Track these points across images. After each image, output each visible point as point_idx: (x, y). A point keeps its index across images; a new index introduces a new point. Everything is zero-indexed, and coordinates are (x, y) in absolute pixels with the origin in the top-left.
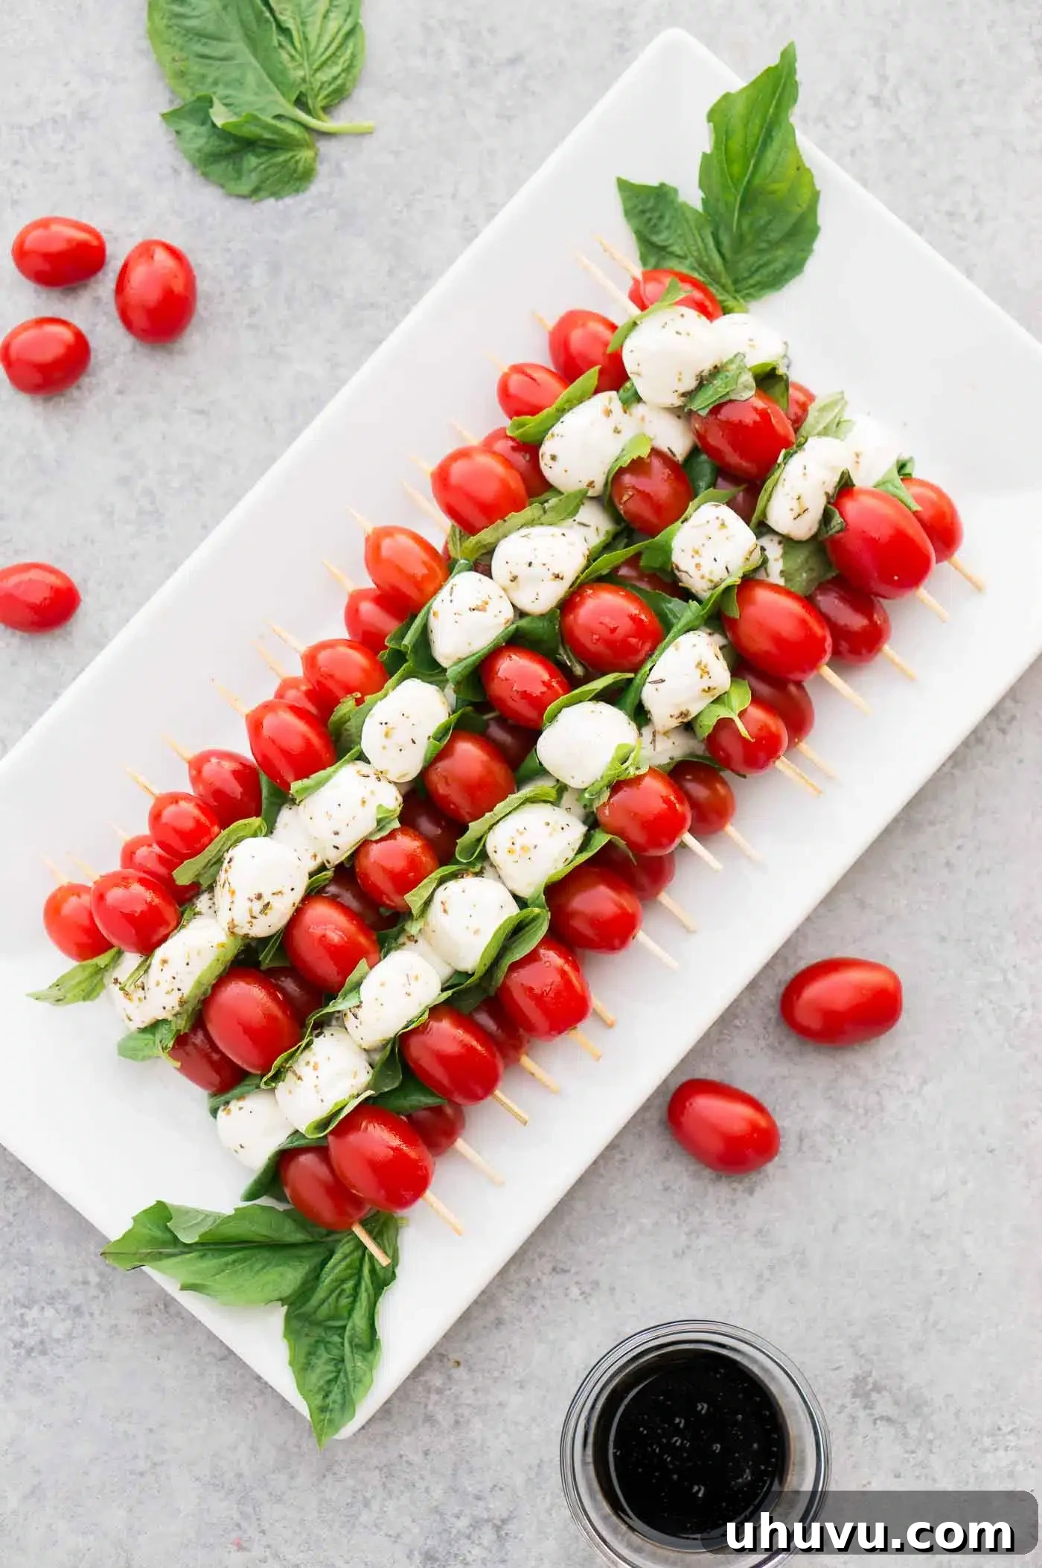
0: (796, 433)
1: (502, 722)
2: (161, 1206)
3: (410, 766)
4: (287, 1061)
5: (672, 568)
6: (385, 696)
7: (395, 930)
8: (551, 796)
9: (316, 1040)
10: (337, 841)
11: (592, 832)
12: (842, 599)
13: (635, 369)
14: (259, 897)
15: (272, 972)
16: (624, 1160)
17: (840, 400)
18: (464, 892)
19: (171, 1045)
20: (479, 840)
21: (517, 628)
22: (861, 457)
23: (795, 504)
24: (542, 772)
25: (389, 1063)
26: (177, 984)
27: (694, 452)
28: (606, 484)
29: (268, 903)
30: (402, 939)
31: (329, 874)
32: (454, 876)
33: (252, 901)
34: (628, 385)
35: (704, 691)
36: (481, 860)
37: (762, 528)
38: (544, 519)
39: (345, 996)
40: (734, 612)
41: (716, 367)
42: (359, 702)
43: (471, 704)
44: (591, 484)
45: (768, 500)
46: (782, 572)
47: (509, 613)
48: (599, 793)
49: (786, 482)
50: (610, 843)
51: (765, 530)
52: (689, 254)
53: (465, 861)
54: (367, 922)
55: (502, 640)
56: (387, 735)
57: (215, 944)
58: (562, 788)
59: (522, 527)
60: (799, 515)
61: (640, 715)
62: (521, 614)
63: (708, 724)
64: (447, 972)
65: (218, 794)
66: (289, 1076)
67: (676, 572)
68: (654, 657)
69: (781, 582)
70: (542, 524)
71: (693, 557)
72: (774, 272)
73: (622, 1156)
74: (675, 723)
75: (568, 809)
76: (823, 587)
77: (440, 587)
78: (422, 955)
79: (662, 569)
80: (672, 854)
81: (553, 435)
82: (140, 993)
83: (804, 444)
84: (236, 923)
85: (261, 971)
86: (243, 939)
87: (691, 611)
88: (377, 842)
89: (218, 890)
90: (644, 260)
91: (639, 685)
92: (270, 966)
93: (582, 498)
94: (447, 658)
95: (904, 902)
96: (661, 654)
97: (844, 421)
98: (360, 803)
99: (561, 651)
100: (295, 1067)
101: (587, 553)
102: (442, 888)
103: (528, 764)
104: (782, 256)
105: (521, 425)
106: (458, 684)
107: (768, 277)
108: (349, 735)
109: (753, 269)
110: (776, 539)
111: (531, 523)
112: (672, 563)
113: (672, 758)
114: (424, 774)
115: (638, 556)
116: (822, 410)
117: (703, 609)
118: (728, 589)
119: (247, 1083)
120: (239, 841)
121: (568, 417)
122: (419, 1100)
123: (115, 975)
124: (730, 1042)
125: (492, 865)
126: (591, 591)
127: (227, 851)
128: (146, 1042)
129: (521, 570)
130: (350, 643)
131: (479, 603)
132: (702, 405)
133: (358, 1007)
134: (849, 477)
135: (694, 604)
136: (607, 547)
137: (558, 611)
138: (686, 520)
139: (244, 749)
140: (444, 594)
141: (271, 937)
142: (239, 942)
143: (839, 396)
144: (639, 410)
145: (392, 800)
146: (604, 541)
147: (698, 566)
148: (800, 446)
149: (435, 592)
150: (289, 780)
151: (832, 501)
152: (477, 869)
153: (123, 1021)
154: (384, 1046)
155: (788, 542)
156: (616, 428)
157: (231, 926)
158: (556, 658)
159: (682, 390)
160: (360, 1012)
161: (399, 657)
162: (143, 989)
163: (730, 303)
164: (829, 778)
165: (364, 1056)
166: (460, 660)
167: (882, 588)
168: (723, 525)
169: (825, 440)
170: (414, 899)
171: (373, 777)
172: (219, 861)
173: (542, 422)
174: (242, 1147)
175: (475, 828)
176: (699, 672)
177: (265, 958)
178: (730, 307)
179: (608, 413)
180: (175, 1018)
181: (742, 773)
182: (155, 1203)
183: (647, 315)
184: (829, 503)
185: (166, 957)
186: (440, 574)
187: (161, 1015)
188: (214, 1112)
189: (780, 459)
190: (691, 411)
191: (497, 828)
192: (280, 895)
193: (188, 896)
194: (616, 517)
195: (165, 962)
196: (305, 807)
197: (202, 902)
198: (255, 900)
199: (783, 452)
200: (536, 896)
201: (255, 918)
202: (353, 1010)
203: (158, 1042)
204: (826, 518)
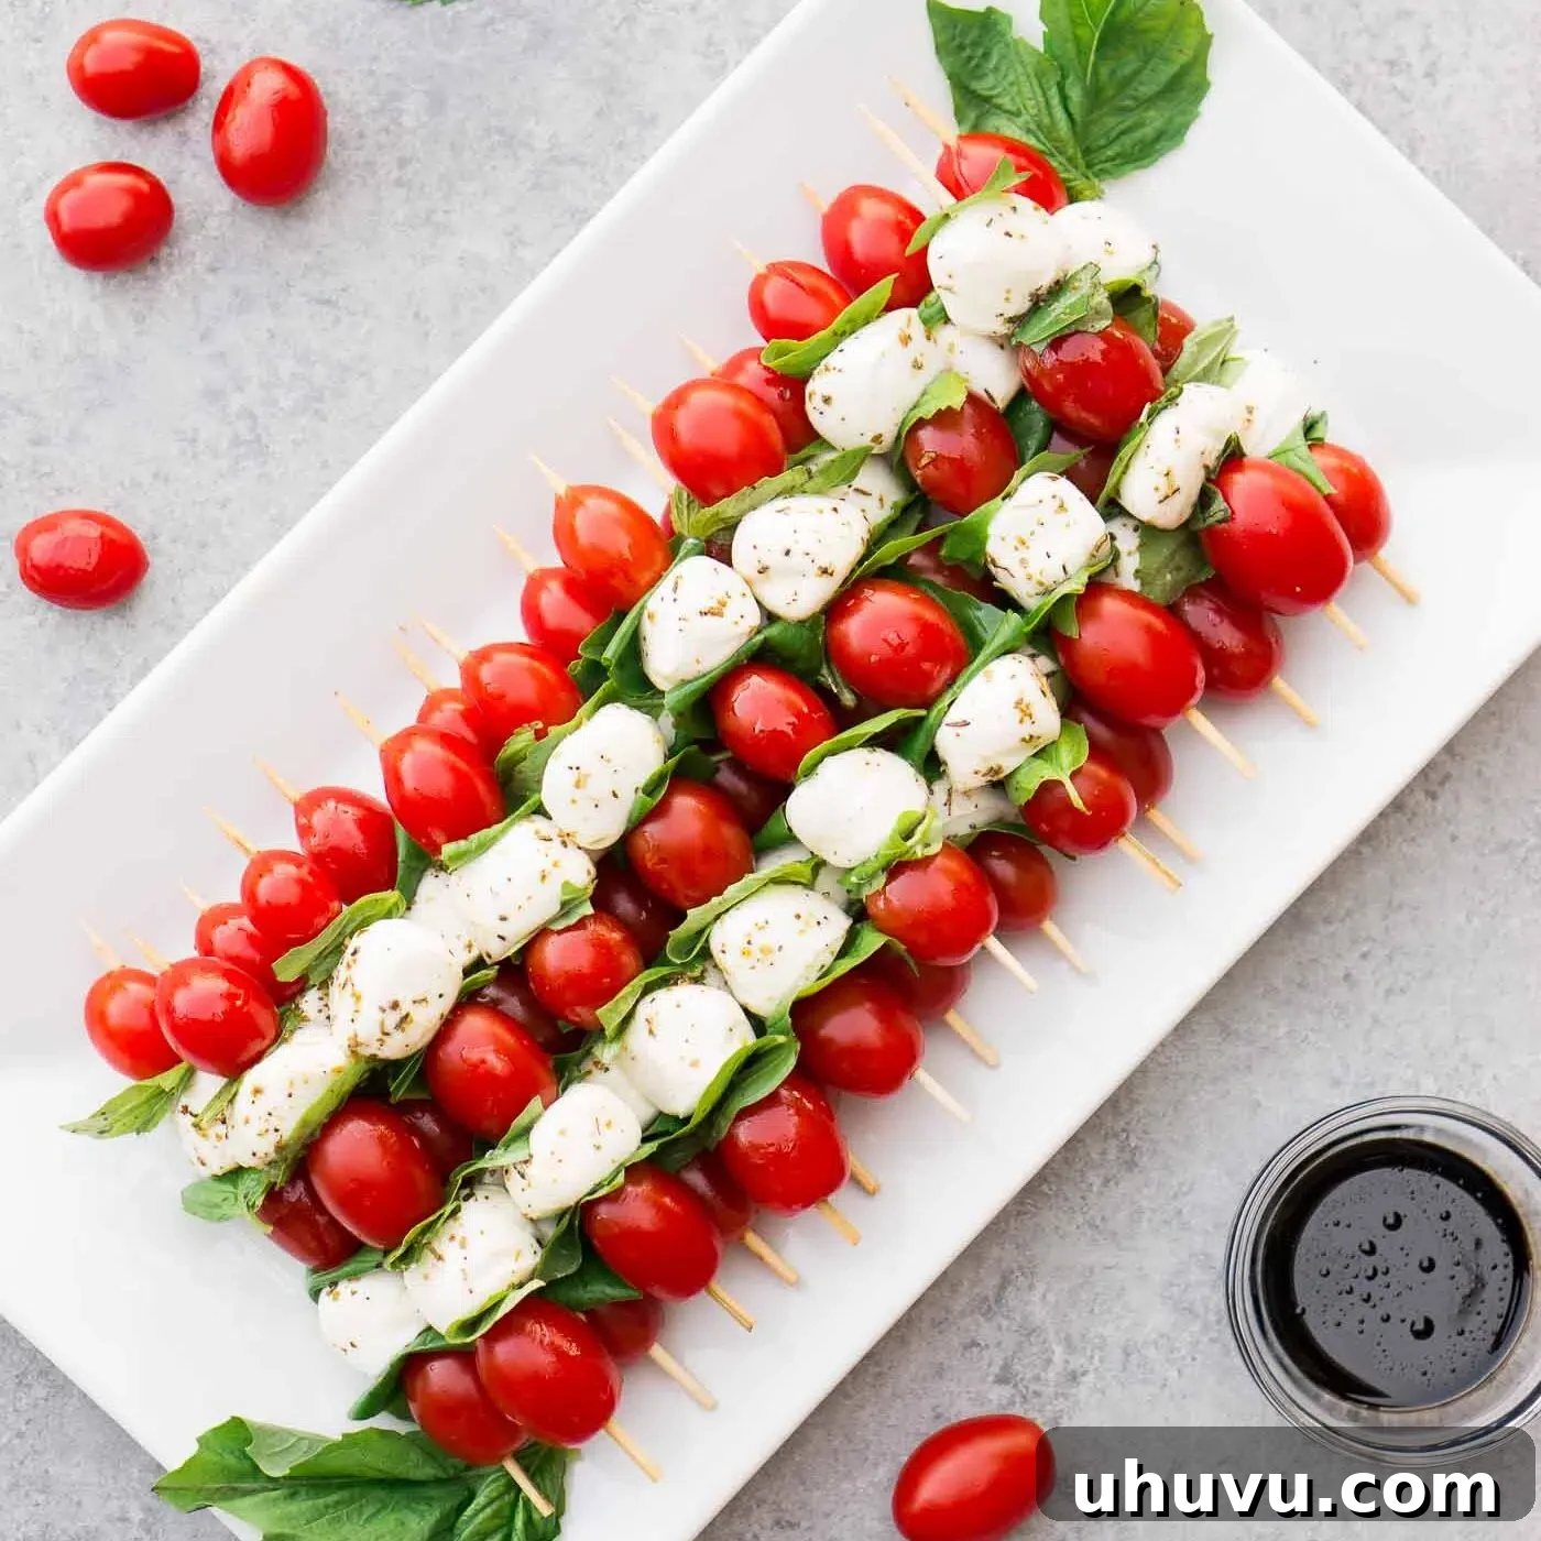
0: (1164, 375)
1: (737, 765)
2: (237, 1423)
3: (606, 828)
4: (423, 1232)
5: (986, 560)
6: (577, 727)
7: (577, 1054)
8: (803, 877)
9: (464, 1205)
10: (504, 929)
11: (858, 926)
12: (1218, 611)
13: (947, 282)
14: (395, 1006)
15: (407, 1106)
16: (879, 1374)
17: (1227, 330)
18: (678, 1006)
19: (259, 1202)
20: (700, 932)
21: (765, 638)
22: (1255, 412)
23: (1162, 483)
24: (790, 839)
25: (563, 1240)
26: (274, 1122)
27: (1021, 396)
28: (898, 437)
29: (407, 1015)
30: (588, 1065)
31: (492, 973)
32: (664, 982)
33: (384, 1011)
34: (931, 297)
35: (1024, 740)
36: (700, 960)
37: (1112, 509)
38: (807, 487)
39: (507, 1146)
40: (1072, 631)
41: (1057, 282)
42: (540, 735)
43: (696, 742)
44: (877, 439)
45: (1124, 473)
46: (1137, 571)
47: (754, 618)
48: (872, 877)
49: (1149, 451)
50: (885, 946)
51: (1116, 510)
52: (1024, 112)
53: (679, 962)
54: (540, 1039)
55: (743, 657)
56: (577, 785)
57: (328, 1070)
58: (819, 865)
59: (778, 495)
60: (1167, 497)
61: (932, 766)
62: (770, 617)
63: (1029, 784)
64: (648, 1113)
65: (335, 853)
66: (427, 1256)
67: (991, 567)
68: (955, 688)
69: (1135, 586)
70: (804, 492)
71: (1016, 549)
72: (1141, 141)
73: (877, 1370)
74: (981, 781)
75: (826, 894)
76: (1193, 592)
77: (658, 578)
78: (615, 1090)
79: (971, 562)
80: (968, 962)
81: (827, 369)
82: (221, 1129)
83: (1177, 396)
84: (360, 1040)
85: (390, 1105)
86: (367, 1062)
87: (1008, 625)
88: (560, 932)
89: (334, 990)
90: (959, 115)
91: (932, 726)
92: (403, 1098)
93: (863, 456)
94: (666, 678)
95: (1282, 1031)
96: (965, 684)
97: (1233, 359)
98: (540, 878)
99: (825, 671)
100: (435, 1245)
101: (866, 536)
102: (648, 998)
103: (773, 828)
104: (1154, 119)
105: (781, 353)
106: (679, 716)
107: (1133, 147)
108: (524, 780)
109: (1114, 134)
110: (1131, 523)
111: (789, 492)
112: (985, 554)
113: (973, 827)
114: (626, 839)
115: (938, 541)
116: (1203, 344)
117: (1028, 624)
118: (1065, 598)
119: (363, 1259)
120: (364, 924)
121: (848, 344)
122: (602, 1291)
123: (184, 1101)
124: (1035, 1215)
125: (716, 966)
126: (871, 592)
127: (351, 935)
128: (224, 1195)
129: (775, 559)
130: (529, 650)
131: (714, 604)
132: (1037, 335)
133: (526, 1162)
134: (1238, 443)
135: (1014, 617)
136: (893, 526)
137: (824, 617)
138: (1008, 496)
139: (374, 788)
140: (664, 587)
141: (408, 1059)
142: (363, 1066)
143: (1227, 325)
144: (945, 334)
145: (581, 873)
146: (890, 517)
147: (1023, 562)
148: (1172, 400)
149: (652, 584)
150: (438, 840)
151: (1213, 477)
152: (697, 973)
153: (193, 1163)
154: (560, 1216)
155: (1148, 531)
156: (916, 361)
157: (353, 1043)
158: (817, 681)
159: (1010, 313)
160: (529, 1170)
161: (597, 671)
162: (224, 1122)
163: (1079, 183)
164: (1189, 858)
165: (530, 1229)
166: (684, 682)
167: (1278, 602)
168: (1061, 506)
169: (1205, 387)
170: (609, 1015)
171: (557, 842)
172: (338, 949)
173: (812, 349)
174: (352, 1345)
175: (695, 917)
176: (1018, 715)
177: (398, 1088)
178: (1079, 188)
179: (906, 340)
180: (267, 1169)
181: (1071, 854)
182: (228, 1418)
183: (965, 207)
184: (1208, 479)
185: (261, 1084)
186: (659, 557)
187: (247, 1162)
188: (315, 1294)
189: (1143, 418)
190: (1020, 344)
191: (725, 917)
192: (424, 1004)
193: (289, 992)
194: (909, 484)
195: (257, 1091)
196: (460, 878)
197: (310, 1002)
198: (388, 1011)
199: (1148, 406)
200: (778, 1016)
201: (387, 1034)
202: (519, 1167)
203: (241, 1198)
204: (1204, 500)
